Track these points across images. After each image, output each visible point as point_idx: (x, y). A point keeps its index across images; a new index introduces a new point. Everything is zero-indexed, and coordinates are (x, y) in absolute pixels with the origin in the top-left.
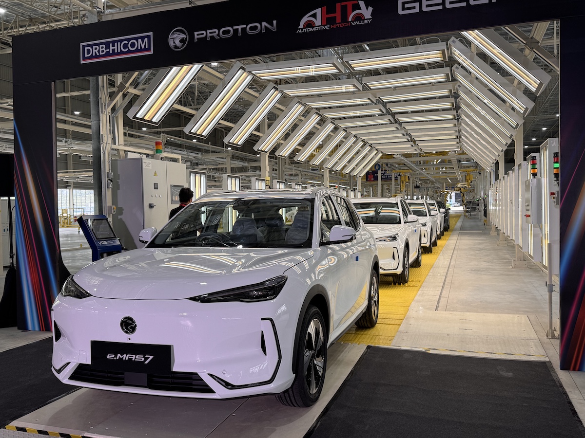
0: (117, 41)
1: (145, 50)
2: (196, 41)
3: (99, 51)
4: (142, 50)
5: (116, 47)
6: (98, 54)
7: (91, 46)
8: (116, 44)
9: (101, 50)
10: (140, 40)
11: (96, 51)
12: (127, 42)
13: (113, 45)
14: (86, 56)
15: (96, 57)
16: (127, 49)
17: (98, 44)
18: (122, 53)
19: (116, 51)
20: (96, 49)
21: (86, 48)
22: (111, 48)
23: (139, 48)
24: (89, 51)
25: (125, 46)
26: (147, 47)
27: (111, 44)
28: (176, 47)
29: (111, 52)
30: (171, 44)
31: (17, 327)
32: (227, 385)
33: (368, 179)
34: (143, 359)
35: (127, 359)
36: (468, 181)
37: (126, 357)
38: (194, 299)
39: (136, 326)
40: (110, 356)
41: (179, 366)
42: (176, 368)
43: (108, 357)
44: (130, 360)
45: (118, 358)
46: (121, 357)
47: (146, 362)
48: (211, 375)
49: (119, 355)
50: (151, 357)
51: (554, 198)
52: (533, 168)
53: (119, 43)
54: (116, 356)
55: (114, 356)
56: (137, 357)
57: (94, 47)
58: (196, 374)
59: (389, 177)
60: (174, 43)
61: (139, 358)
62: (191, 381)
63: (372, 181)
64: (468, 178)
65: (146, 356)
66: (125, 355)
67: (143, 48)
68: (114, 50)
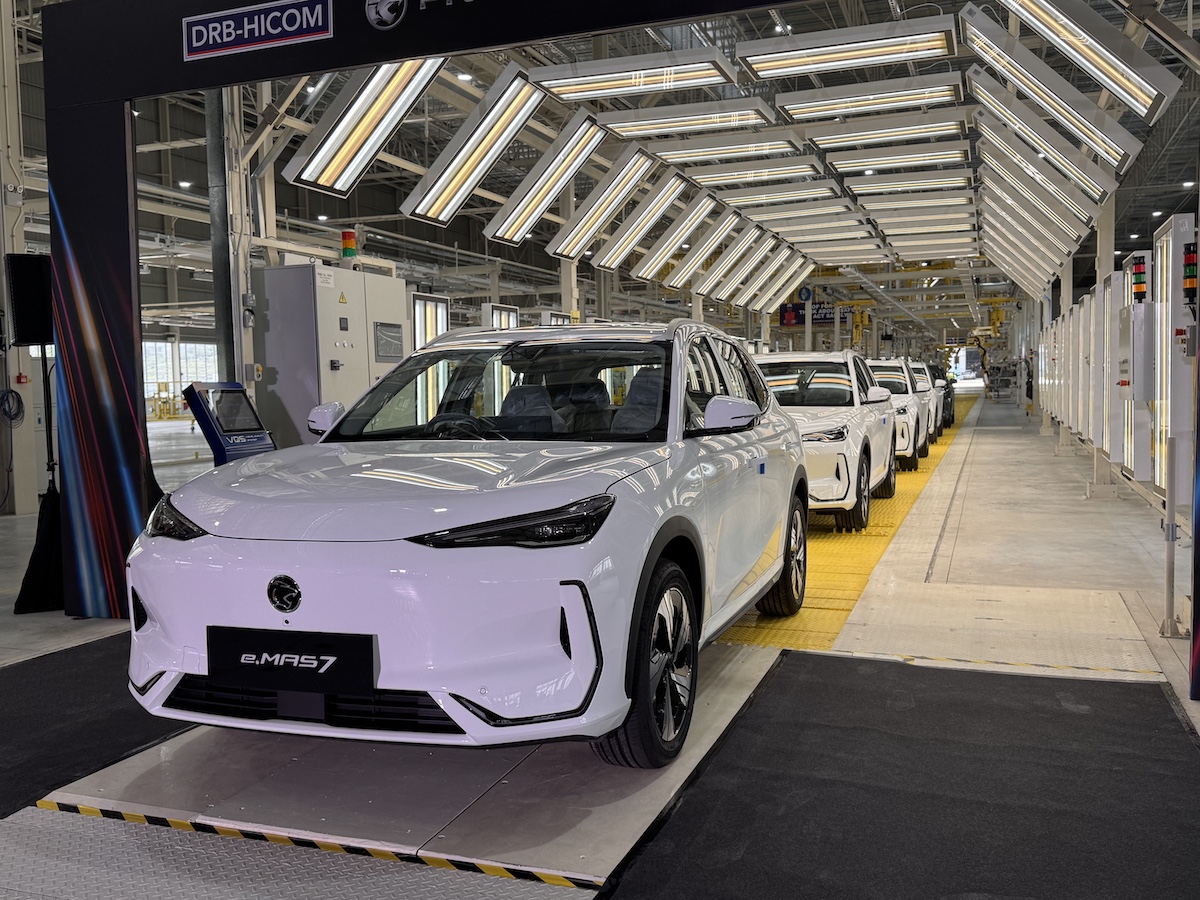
0: (259, 13)
1: (317, 29)
2: (423, 8)
3: (221, 35)
4: (310, 31)
5: (256, 26)
6: (219, 41)
7: (205, 23)
8: (256, 18)
9: (225, 31)
10: (306, 10)
11: (216, 34)
12: (278, 14)
13: (251, 22)
14: (195, 44)
15: (216, 46)
16: (280, 29)
17: (220, 20)
18: (269, 37)
19: (257, 34)
20: (215, 29)
21: (194, 29)
22: (247, 27)
23: (305, 26)
24: (200, 35)
25: (276, 23)
26: (320, 24)
27: (246, 19)
28: (382, 22)
29: (246, 36)
30: (371, 15)
31: (63, 612)
32: (492, 719)
33: (785, 322)
34: (315, 664)
35: (282, 663)
36: (994, 324)
37: (279, 659)
38: (419, 540)
39: (299, 594)
40: (247, 658)
41: (390, 676)
42: (383, 682)
43: (242, 661)
44: (288, 665)
45: (263, 662)
46: (270, 660)
47: (322, 670)
48: (457, 697)
49: (265, 656)
50: (332, 660)
51: (1183, 341)
52: (1138, 283)
53: (262, 16)
54: (259, 658)
55: (254, 657)
56: (302, 660)
57: (211, 26)
58: (425, 694)
59: (828, 316)
60: (378, 13)
61: (308, 661)
62: (414, 710)
63: (793, 325)
64: (994, 316)
65: (322, 658)
66: (277, 656)
67: (312, 25)
68: (251, 31)
